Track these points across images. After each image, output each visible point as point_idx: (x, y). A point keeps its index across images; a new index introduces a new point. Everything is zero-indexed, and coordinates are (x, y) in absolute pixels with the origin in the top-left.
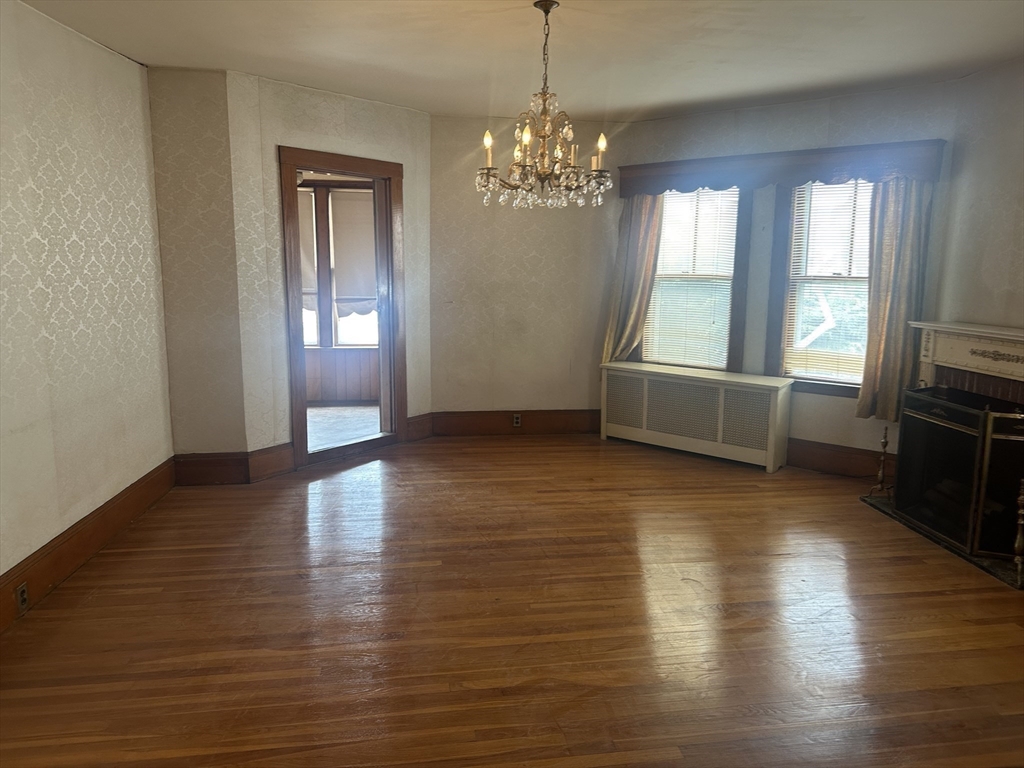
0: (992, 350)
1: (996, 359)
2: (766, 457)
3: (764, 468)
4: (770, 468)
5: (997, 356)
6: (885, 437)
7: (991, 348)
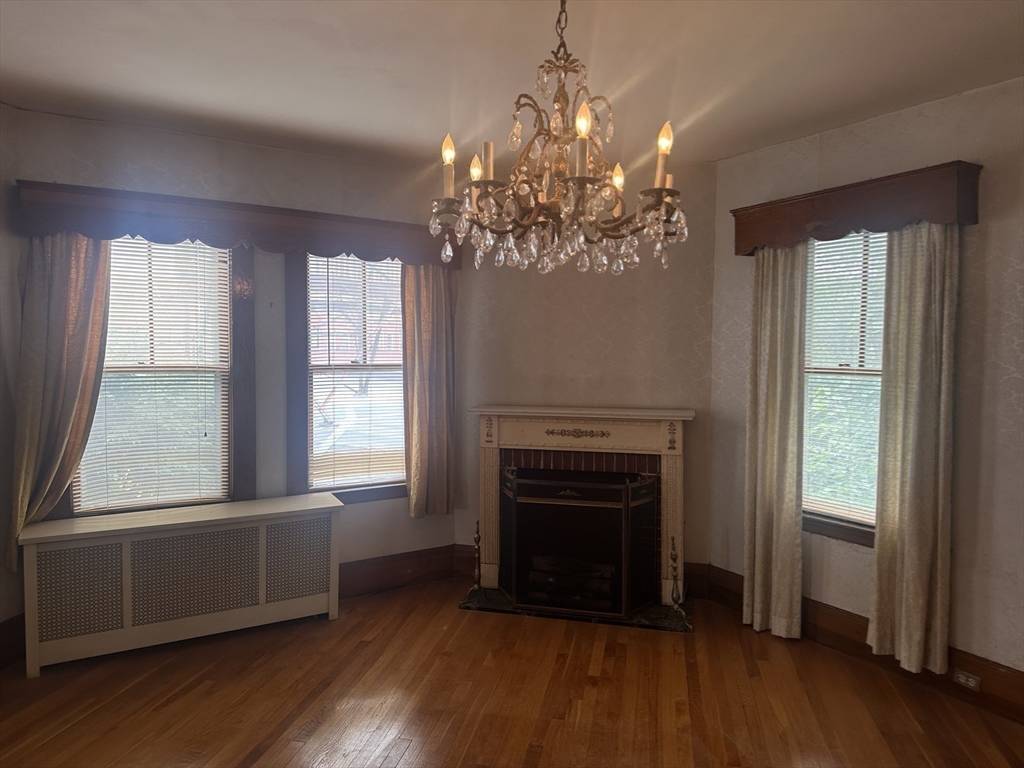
0: (571, 429)
1: (579, 436)
2: (326, 602)
3: (325, 616)
4: (334, 613)
5: (578, 434)
6: (478, 533)
7: (570, 427)
